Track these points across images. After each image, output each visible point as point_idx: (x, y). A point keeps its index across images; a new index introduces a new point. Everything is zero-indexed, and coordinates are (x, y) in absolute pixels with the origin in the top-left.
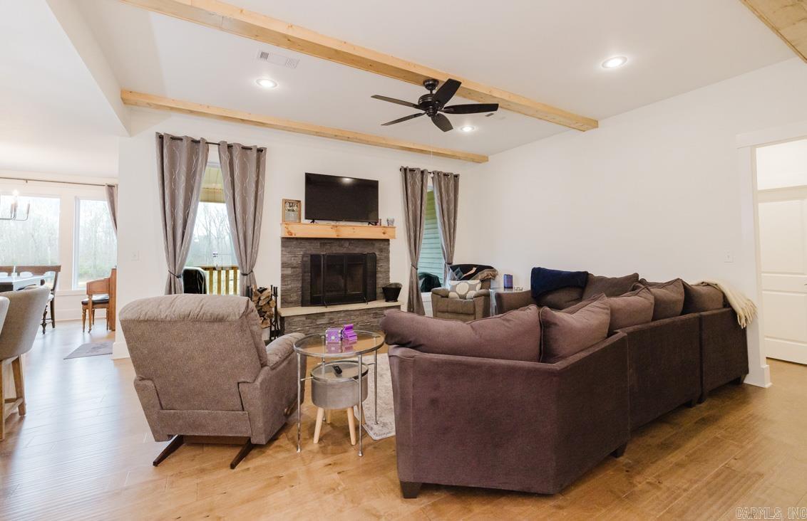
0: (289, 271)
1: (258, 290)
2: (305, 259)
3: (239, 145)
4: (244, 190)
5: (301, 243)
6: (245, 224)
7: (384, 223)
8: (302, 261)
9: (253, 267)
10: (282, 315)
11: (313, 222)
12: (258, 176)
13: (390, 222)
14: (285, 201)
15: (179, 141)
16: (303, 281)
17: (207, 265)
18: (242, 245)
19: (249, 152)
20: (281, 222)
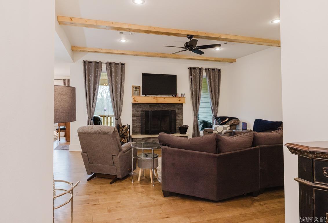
0: (135, 118)
1: (122, 126)
2: (142, 113)
3: (114, 63)
4: (116, 82)
5: (140, 105)
6: (117, 97)
7: (180, 96)
8: (141, 114)
9: (120, 116)
10: (132, 137)
11: (146, 96)
12: (122, 76)
13: (183, 95)
14: (133, 87)
15: (91, 63)
16: (142, 123)
17: (102, 115)
18: (116, 106)
19: (118, 65)
20: (132, 96)
